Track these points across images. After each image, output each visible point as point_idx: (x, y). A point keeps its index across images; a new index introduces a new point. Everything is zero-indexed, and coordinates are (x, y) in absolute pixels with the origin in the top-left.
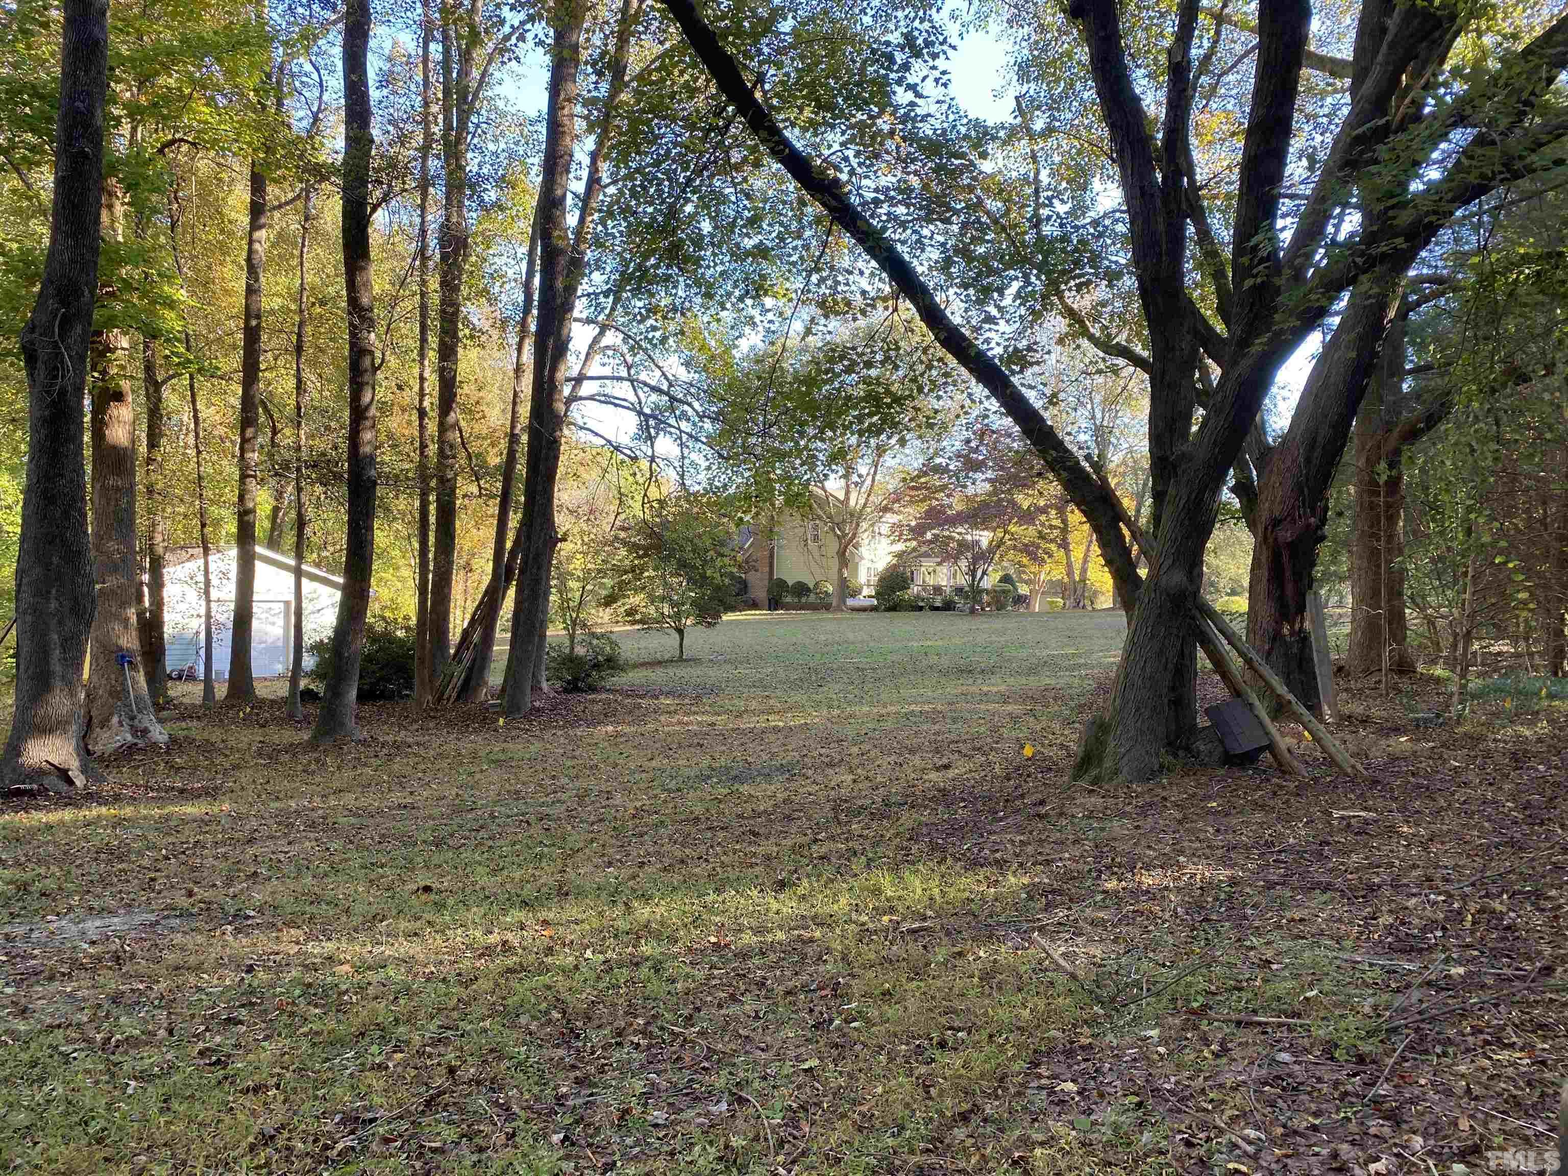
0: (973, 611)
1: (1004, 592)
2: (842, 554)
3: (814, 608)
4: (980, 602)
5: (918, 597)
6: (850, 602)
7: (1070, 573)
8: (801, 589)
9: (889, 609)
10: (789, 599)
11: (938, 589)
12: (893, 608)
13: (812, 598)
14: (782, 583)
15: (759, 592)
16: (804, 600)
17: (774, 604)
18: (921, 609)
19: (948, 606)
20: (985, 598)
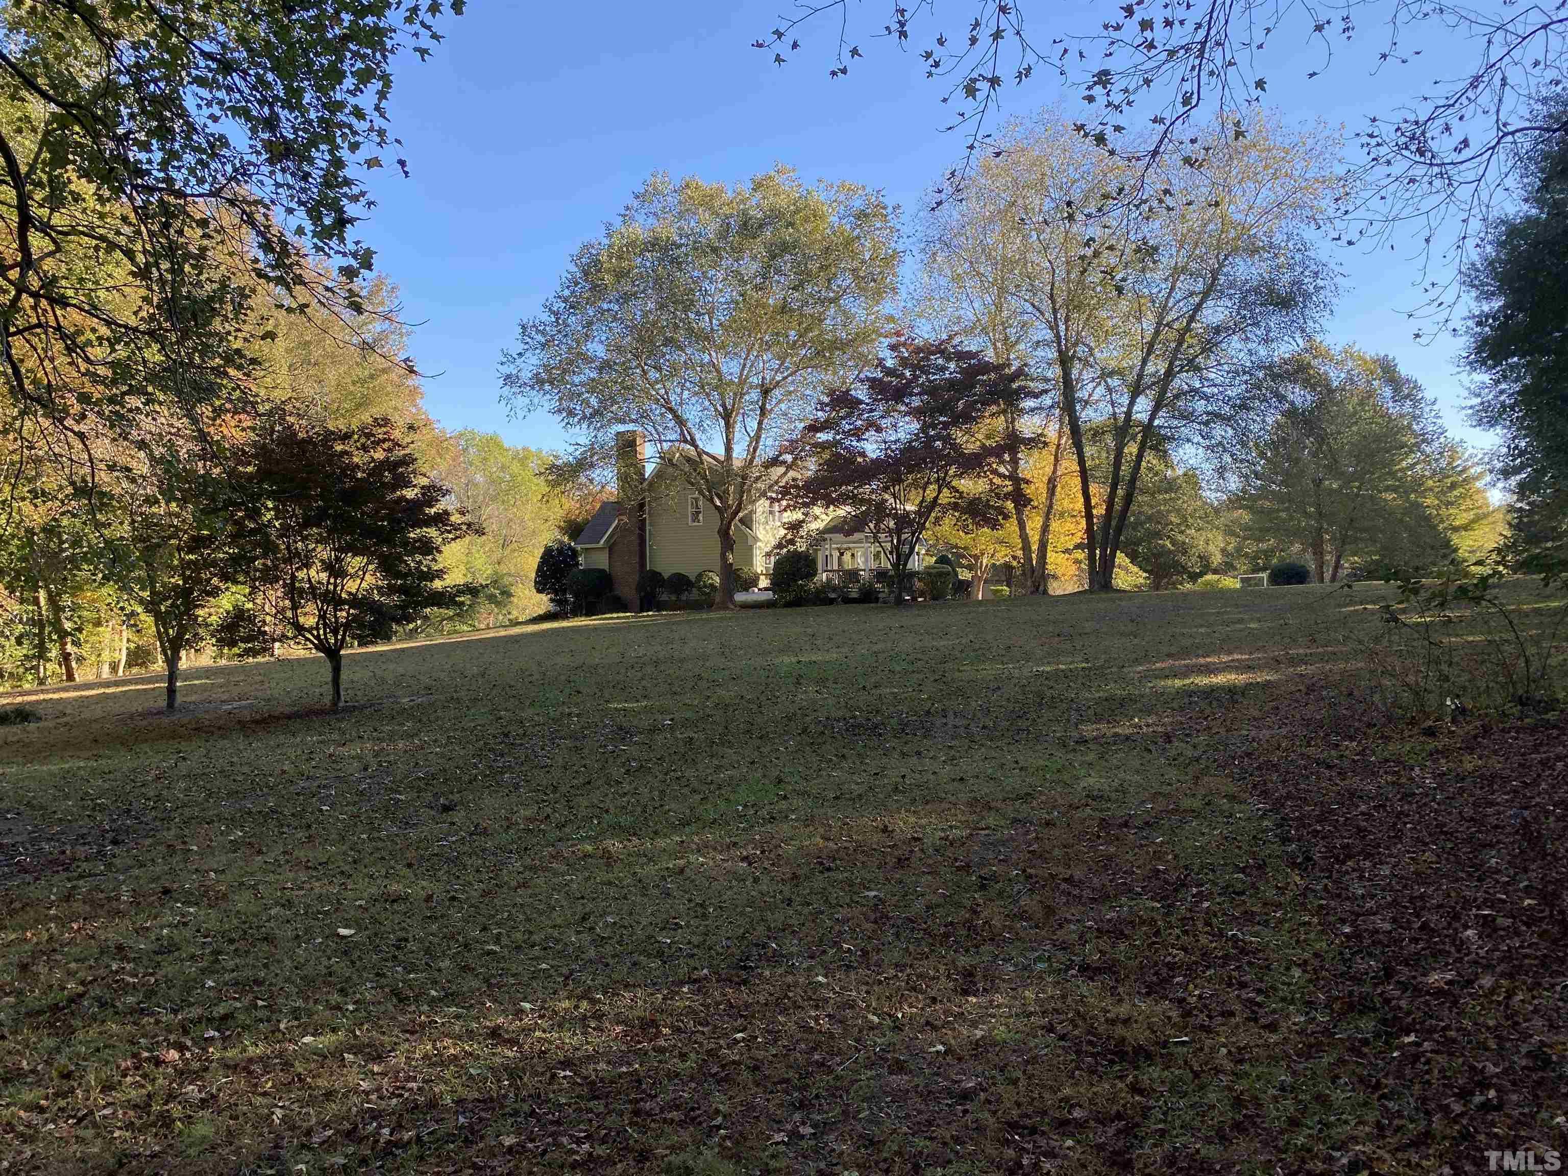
0: (900, 602)
1: (940, 574)
2: (724, 533)
3: (696, 606)
4: (910, 591)
5: (829, 584)
6: (740, 597)
7: (1026, 547)
8: (680, 583)
9: (788, 605)
10: (664, 597)
11: (853, 575)
12: (797, 602)
13: (695, 595)
14: (655, 577)
15: (627, 589)
16: (684, 597)
17: (648, 602)
18: (831, 602)
19: (868, 597)
20: (918, 585)
